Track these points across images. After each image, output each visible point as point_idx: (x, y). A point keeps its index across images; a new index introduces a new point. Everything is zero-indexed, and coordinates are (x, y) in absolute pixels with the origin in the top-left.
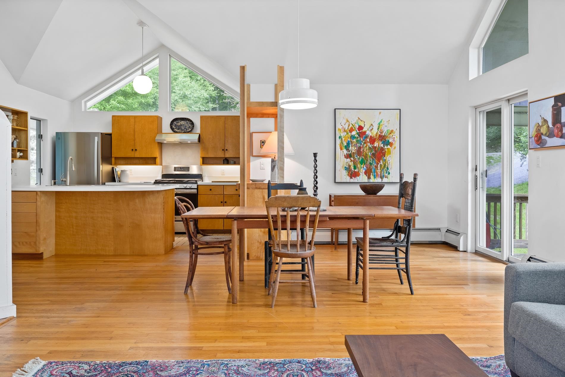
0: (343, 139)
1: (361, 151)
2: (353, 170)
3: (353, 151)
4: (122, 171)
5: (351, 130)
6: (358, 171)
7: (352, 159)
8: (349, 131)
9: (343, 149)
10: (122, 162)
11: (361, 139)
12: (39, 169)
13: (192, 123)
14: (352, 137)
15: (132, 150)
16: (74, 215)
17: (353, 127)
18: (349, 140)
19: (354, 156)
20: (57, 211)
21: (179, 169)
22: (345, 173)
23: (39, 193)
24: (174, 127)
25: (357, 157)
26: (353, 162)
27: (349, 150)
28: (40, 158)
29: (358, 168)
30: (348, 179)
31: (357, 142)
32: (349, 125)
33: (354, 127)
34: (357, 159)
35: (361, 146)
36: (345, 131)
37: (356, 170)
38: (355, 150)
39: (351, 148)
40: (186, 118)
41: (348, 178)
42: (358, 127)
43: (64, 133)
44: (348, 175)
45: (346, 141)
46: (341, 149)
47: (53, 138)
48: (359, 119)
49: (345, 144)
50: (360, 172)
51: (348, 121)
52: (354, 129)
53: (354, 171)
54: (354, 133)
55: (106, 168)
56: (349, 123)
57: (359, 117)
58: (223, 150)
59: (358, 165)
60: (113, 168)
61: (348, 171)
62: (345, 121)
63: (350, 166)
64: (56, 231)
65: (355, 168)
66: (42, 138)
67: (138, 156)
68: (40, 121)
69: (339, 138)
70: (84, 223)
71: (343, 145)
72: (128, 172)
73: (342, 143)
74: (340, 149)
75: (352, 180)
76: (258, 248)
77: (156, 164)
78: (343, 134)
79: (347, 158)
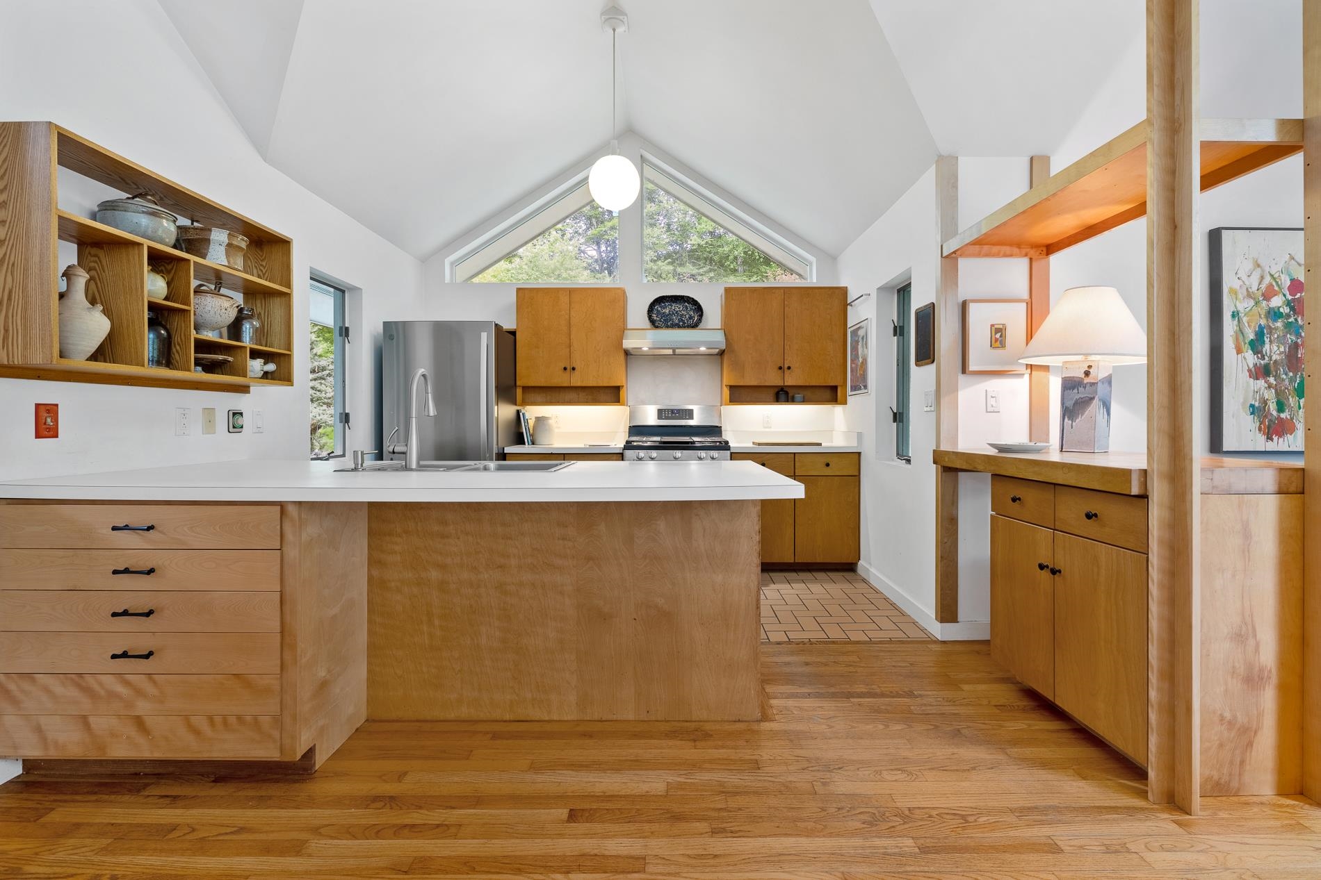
0: (1245, 320)
1: (1299, 356)
2: (1275, 413)
3: (1274, 358)
4: (539, 420)
5: (1267, 296)
6: (1289, 417)
7: (1272, 380)
8: (1263, 295)
9: (1245, 350)
10: (539, 398)
11: (1299, 319)
12: (341, 414)
13: (699, 309)
14: (1274, 314)
15: (565, 369)
16: (434, 574)
17: (1274, 283)
18: (1263, 322)
19: (1277, 374)
20: (373, 562)
21: (668, 414)
22: (1250, 422)
23: (292, 510)
24: (654, 317)
25: (1286, 374)
26: (1273, 391)
27: (1261, 352)
28: (344, 387)
29: (1291, 408)
30: (1260, 443)
31: (1285, 328)
32: (1262, 278)
33: (1277, 283)
34: (1287, 382)
35: (1299, 341)
36: (1249, 295)
37: (1283, 415)
38: (1281, 353)
39: (1267, 347)
40: (682, 297)
41: (1261, 438)
42: (1288, 283)
43: (404, 323)
44: (1260, 429)
45: (1253, 325)
46: (1239, 351)
47: (376, 339)
48: (1293, 258)
49: (1252, 336)
50: (1297, 419)
51: (1259, 266)
52: (1276, 288)
53: (1279, 416)
54: (1277, 302)
55: (505, 412)
56: (1263, 271)
57: (1293, 255)
58: (780, 368)
59: (1291, 399)
60: (518, 412)
61: (1259, 417)
62: (1249, 265)
63: (1265, 402)
64: (371, 633)
65: (1281, 408)
66: (347, 335)
67: (579, 384)
68: (343, 292)
69: (1233, 316)
70: (471, 606)
71: (1244, 340)
72: (551, 422)
73: (1242, 333)
74: (1234, 351)
75: (1271, 446)
76: (1221, 745)
77: (619, 402)
78: (1244, 305)
79: (1257, 379)
